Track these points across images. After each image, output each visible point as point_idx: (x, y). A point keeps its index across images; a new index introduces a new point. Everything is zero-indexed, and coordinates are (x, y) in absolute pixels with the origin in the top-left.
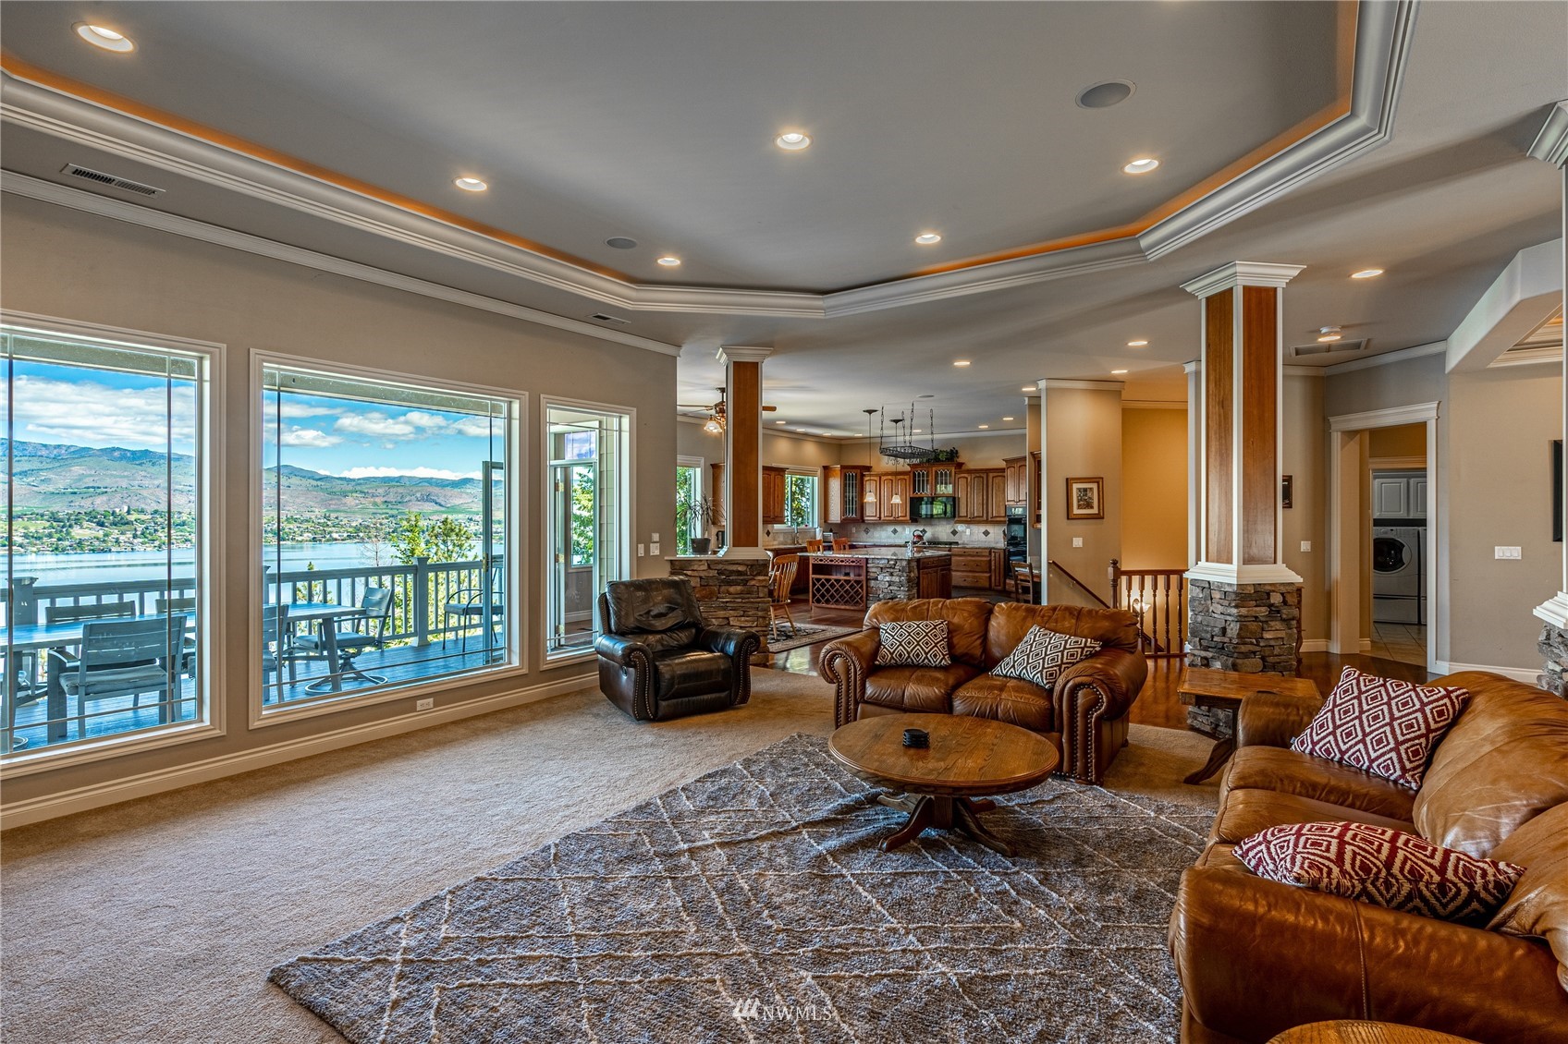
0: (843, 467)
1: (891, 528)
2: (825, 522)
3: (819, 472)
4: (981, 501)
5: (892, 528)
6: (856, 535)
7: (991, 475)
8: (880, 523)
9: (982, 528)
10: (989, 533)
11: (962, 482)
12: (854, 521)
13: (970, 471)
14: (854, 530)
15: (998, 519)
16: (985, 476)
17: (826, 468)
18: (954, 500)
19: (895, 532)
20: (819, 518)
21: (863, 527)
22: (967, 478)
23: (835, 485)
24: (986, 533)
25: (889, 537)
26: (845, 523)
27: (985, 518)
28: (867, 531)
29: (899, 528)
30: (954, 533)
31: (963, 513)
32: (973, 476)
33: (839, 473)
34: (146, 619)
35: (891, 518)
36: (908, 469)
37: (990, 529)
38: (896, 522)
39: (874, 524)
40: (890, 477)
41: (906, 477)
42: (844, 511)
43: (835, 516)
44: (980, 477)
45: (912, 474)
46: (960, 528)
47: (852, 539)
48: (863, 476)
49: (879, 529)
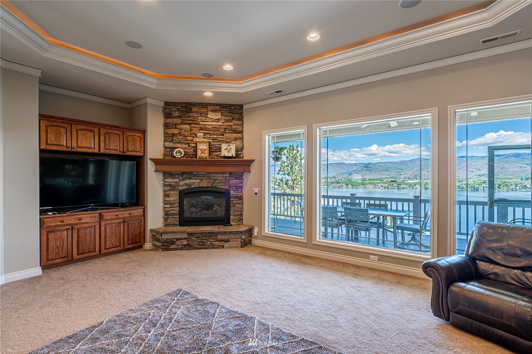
34: (334, 207)
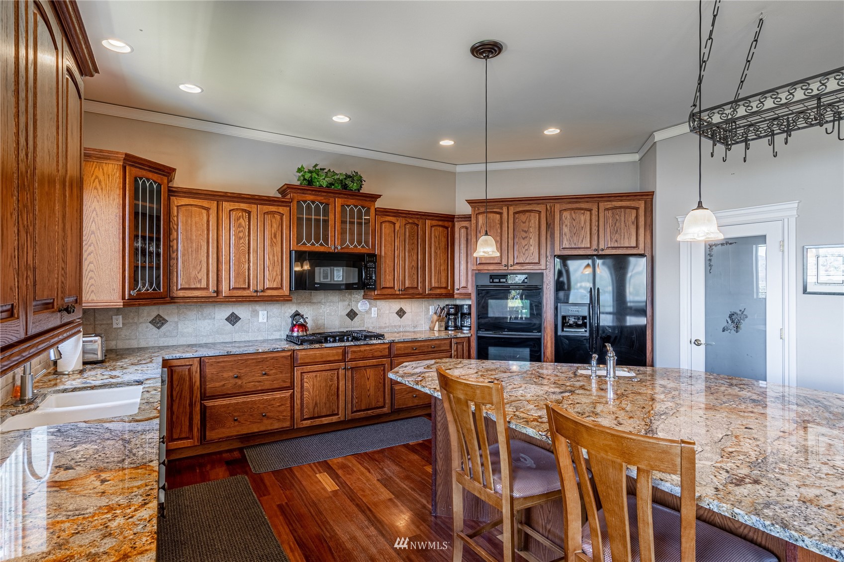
1: (223, 313)
4: (414, 264)
5: (226, 312)
7: (428, 223)
9: (396, 305)
10: (404, 313)
11: (387, 229)
12: (153, 301)
13: (397, 213)
16: (420, 223)
19: (233, 319)
22: (394, 224)
24: (401, 313)
25: (218, 331)
28: (158, 322)
29: (242, 311)
30: (352, 315)
31: (377, 281)
32: (403, 221)
33: (118, 174)
37: (409, 306)
40: (243, 206)
41: (281, 210)
42: (132, 275)
45: (294, 205)
46: (361, 305)
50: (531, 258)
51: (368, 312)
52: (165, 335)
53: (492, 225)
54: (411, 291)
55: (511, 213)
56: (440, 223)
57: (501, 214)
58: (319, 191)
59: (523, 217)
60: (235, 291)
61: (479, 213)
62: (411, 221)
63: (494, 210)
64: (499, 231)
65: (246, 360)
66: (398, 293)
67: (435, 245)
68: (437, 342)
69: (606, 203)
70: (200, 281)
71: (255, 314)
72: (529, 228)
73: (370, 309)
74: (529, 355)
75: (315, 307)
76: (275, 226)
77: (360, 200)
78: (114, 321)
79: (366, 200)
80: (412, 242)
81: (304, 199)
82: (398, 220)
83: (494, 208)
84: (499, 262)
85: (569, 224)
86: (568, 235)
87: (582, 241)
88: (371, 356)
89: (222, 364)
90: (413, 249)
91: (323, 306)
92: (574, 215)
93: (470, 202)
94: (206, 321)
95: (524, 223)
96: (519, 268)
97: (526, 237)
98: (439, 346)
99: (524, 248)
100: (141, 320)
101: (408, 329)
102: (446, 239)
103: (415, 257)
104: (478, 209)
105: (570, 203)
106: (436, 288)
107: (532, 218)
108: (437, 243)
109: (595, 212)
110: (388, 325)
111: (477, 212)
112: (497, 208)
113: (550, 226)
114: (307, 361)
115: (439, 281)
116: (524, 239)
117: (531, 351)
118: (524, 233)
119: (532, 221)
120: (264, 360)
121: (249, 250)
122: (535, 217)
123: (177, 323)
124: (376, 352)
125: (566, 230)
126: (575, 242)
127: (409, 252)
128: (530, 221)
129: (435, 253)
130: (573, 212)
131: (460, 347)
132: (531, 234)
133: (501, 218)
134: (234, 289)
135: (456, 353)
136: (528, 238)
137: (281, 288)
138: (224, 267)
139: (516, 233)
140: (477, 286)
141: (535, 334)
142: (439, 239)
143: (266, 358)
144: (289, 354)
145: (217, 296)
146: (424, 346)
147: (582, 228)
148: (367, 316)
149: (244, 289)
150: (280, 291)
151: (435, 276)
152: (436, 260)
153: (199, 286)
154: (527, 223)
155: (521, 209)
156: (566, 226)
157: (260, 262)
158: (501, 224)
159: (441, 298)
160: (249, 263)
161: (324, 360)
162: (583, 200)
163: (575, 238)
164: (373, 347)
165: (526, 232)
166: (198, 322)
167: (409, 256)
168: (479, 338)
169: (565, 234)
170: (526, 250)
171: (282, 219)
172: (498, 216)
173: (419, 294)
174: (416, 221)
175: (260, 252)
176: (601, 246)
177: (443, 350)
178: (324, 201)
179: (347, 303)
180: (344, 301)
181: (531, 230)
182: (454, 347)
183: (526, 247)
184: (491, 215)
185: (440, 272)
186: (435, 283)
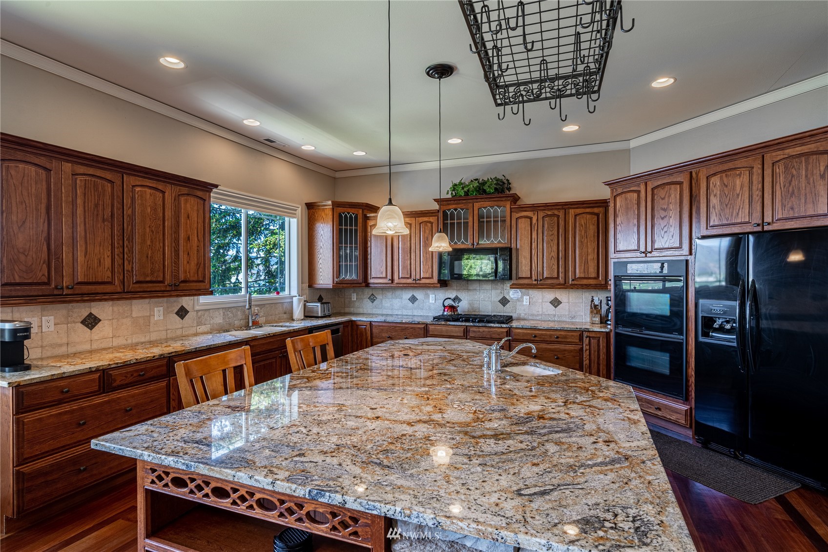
0: (336, 205)
1: (407, 295)
2: (310, 286)
3: (300, 210)
4: (554, 254)
6: (357, 304)
7: (572, 212)
8: (392, 286)
9: (550, 295)
10: (559, 303)
11: (524, 225)
12: (353, 285)
13: (535, 208)
14: (354, 297)
15: (585, 282)
16: (561, 214)
17: (310, 206)
18: (507, 253)
19: (413, 299)
20: (301, 281)
21: (368, 292)
22: (531, 218)
23: (325, 233)
24: (556, 303)
25: (404, 307)
26: (341, 287)
27: (561, 280)
28: (372, 299)
29: (419, 294)
30: (504, 301)
31: (524, 271)
32: (541, 214)
33: (330, 213)
35: (410, 281)
36: (436, 206)
38: (417, 285)
39: (383, 289)
41: (432, 219)
42: (338, 270)
43: (325, 277)
44: (553, 215)
45: (441, 215)
46: (513, 294)
47: (352, 310)
48: (366, 218)
49: (389, 294)
50: (672, 241)
51: (520, 300)
52: (376, 307)
53: (629, 207)
54: (549, 282)
55: (649, 189)
56: (588, 210)
57: (638, 192)
58: (460, 200)
59: (661, 193)
60: (402, 280)
61: (618, 195)
62: (549, 213)
63: (632, 189)
64: (636, 212)
65: (395, 327)
66: (535, 282)
67: (580, 235)
68: (562, 333)
69: (774, 154)
70: (382, 273)
71: (427, 296)
72: (668, 205)
73: (522, 297)
74: (668, 362)
75: (471, 293)
76: (427, 231)
77: (493, 201)
78: (352, 297)
79: (502, 201)
80: (551, 233)
81: (448, 208)
82: (534, 214)
83: (631, 187)
84: (636, 248)
85: (718, 192)
86: (718, 207)
87: (738, 214)
88: (489, 337)
89: (381, 328)
90: (552, 240)
91: (478, 293)
92: (725, 180)
93: (608, 184)
94: (398, 300)
95: (663, 199)
96: (658, 255)
97: (665, 217)
98: (565, 337)
99: (663, 230)
100: (365, 297)
101: (564, 319)
102: (595, 227)
103: (555, 248)
104: (616, 190)
105: (721, 163)
106: (580, 278)
107: (672, 192)
108: (583, 232)
109: (757, 170)
110: (541, 313)
111: (615, 194)
112: (635, 186)
113: (693, 199)
114: (436, 333)
115: (586, 269)
116: (662, 219)
117: (671, 357)
118: (663, 212)
119: (673, 196)
120: (406, 328)
121: (410, 250)
122: (676, 189)
123: (382, 300)
124: (494, 334)
125: (714, 201)
126: (727, 216)
127: (548, 243)
128: (669, 196)
129: (581, 242)
130: (724, 175)
131: (593, 341)
132: (671, 212)
133: (639, 196)
134: (402, 278)
135: (588, 347)
136: (667, 217)
137: (432, 278)
138: (396, 263)
139: (656, 213)
140: (615, 276)
141: (674, 337)
142: (586, 227)
143: (408, 327)
144: (423, 326)
145: (392, 282)
146: (546, 335)
147: (738, 195)
148: (518, 303)
149: (408, 278)
150: (432, 280)
151: (580, 266)
152: (581, 249)
153: (381, 276)
154: (666, 199)
155: (659, 183)
156: (715, 196)
157: (418, 259)
158: (639, 204)
159: (589, 289)
160: (410, 260)
161: (449, 334)
162: (739, 156)
163: (727, 211)
164: (492, 330)
165: (665, 210)
166: (394, 300)
167: (548, 248)
168: (617, 335)
169: (714, 207)
170: (666, 232)
171: (432, 226)
172: (635, 195)
173: (559, 284)
174: (556, 212)
175: (418, 252)
176: (768, 219)
177: (569, 342)
178: (464, 207)
179: (499, 291)
180: (496, 289)
181: (671, 207)
182: (586, 341)
183: (665, 229)
184: (629, 195)
185: (586, 262)
186: (580, 273)
